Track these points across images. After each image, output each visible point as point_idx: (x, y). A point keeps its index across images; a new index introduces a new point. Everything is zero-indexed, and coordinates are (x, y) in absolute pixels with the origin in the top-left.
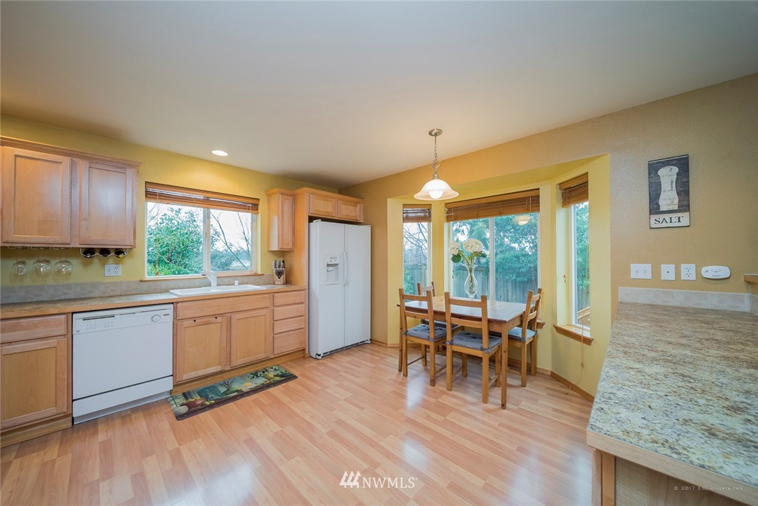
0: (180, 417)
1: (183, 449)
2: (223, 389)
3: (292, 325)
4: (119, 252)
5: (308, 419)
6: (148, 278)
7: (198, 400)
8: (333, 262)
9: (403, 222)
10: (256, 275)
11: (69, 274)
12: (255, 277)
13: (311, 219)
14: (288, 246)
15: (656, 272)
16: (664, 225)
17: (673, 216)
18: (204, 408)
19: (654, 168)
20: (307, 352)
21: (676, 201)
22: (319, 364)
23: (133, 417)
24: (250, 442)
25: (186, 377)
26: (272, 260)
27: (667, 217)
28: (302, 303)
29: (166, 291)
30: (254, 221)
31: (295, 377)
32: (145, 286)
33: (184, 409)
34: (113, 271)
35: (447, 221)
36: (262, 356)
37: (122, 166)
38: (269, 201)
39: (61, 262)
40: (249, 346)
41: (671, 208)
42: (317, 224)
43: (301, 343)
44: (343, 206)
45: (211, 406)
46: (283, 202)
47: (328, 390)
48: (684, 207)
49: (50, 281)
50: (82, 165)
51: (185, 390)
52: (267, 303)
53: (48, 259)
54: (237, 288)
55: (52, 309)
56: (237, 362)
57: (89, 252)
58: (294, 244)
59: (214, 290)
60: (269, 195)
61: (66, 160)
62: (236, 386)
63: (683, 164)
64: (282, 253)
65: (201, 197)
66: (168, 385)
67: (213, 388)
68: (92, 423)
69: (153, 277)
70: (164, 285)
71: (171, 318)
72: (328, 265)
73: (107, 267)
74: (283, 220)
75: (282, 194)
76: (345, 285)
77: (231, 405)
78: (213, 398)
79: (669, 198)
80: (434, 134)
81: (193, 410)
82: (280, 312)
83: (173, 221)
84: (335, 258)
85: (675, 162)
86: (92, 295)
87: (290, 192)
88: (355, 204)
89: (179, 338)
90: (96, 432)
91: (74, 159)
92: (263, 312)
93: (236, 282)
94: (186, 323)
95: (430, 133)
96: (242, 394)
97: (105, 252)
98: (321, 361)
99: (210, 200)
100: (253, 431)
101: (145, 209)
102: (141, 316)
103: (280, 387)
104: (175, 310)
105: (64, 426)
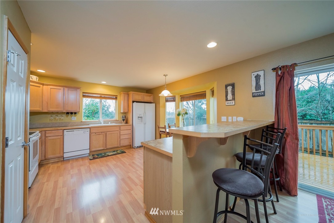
0: (90, 160)
1: (90, 166)
2: (103, 154)
3: (127, 137)
4: (75, 113)
5: (125, 161)
6: (83, 121)
7: (96, 156)
8: (140, 116)
9: (166, 102)
10: (116, 120)
11: (63, 119)
12: (116, 121)
13: (133, 102)
14: (126, 111)
15: (227, 119)
16: (229, 104)
17: (231, 101)
18: (97, 158)
19: (226, 86)
20: (132, 146)
21: (232, 97)
22: (135, 150)
23: (79, 159)
24: (107, 165)
25: (93, 150)
26: (121, 115)
27: (229, 102)
28: (130, 130)
29: (89, 125)
30: (116, 102)
31: (125, 152)
32: (82, 123)
33: (92, 158)
34: (74, 118)
35: (181, 102)
36: (116, 146)
37: (77, 88)
38: (120, 96)
39: (61, 116)
40: (112, 142)
41: (230, 99)
42: (135, 103)
43: (130, 143)
44: (145, 97)
45: (99, 158)
46: (124, 96)
47: (134, 156)
48: (234, 99)
49: (58, 121)
50: (66, 89)
51: (93, 154)
52: (118, 129)
53: (58, 115)
54: (110, 124)
55: (59, 128)
56: (108, 147)
57: (68, 113)
58: (128, 110)
59: (103, 125)
60: (120, 94)
61: (62, 88)
62: (107, 154)
63: (233, 85)
64: (125, 113)
65: (99, 96)
66: (88, 152)
67: (100, 154)
68: (68, 160)
69: (85, 121)
70: (88, 123)
71: (89, 132)
72: (138, 117)
73: (72, 117)
74: (124, 102)
75: (124, 94)
76: (145, 124)
77: (105, 158)
78: (100, 156)
79: (230, 96)
80: (165, 76)
81: (94, 158)
82: (122, 132)
83: (94, 101)
84: (141, 115)
85: (231, 85)
86: (69, 126)
87: (127, 93)
88: (150, 96)
89: (91, 138)
90: (69, 162)
91: (64, 88)
92: (117, 132)
93: (110, 123)
94: (93, 134)
95: (164, 75)
96: (108, 156)
97: (72, 113)
98: (136, 149)
99: (102, 97)
100: (109, 163)
101: (82, 100)
102: (81, 131)
103: (120, 155)
104: (90, 130)
105: (61, 160)
